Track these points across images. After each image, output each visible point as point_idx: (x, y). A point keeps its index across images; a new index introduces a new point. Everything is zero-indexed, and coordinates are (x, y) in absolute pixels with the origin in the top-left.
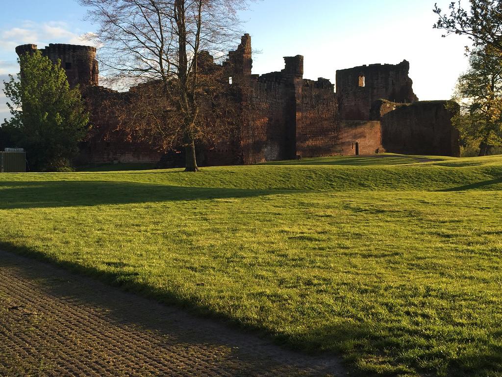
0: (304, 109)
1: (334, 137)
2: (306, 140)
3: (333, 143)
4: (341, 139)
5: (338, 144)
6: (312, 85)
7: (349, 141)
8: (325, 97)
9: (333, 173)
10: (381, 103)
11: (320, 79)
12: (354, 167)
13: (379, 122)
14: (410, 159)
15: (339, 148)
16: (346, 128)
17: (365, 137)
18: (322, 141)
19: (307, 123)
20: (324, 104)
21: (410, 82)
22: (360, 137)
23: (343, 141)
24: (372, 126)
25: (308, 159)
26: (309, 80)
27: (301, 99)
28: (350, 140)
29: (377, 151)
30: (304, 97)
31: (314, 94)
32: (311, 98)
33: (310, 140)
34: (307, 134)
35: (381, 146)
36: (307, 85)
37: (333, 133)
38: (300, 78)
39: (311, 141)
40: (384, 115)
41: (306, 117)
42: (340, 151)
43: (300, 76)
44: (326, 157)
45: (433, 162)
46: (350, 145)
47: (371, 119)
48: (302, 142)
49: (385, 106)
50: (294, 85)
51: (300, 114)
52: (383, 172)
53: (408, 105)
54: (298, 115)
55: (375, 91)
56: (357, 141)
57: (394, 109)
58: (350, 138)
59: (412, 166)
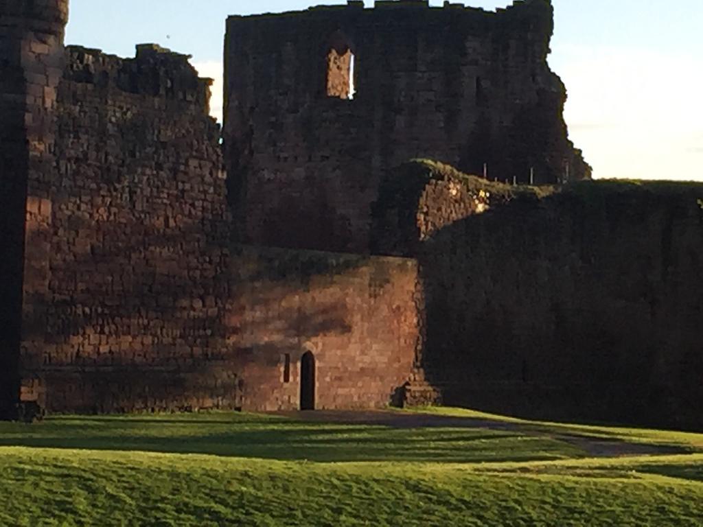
0: (66, 182)
1: (204, 323)
2: (70, 328)
3: (198, 351)
4: (235, 331)
5: (219, 357)
6: (105, 73)
7: (270, 347)
8: (167, 134)
9: (176, 491)
10: (422, 176)
11: (145, 51)
12: (278, 466)
13: (411, 263)
14: (547, 438)
15: (224, 375)
16: (257, 284)
17: (347, 329)
18: (148, 340)
19: (78, 249)
20: (159, 167)
21: (554, 92)
22: (324, 328)
23: (247, 340)
24: (380, 282)
25: (75, 420)
26: (95, 53)
27: (50, 139)
28: (276, 338)
29: (399, 397)
30: (66, 127)
31: (114, 116)
32: (103, 134)
33: (89, 331)
34: (72, 303)
35: (420, 376)
36: (85, 76)
37: (198, 304)
38: (51, 40)
39: (94, 338)
40: (437, 233)
41: (74, 224)
42: (227, 390)
43: (50, 32)
44: (162, 416)
45: (645, 459)
46: (276, 363)
47: (375, 247)
48: (49, 339)
49: (441, 195)
50: (20, 69)
51: (47, 207)
52: (408, 495)
53: (542, 192)
54: (38, 211)
55: (401, 121)
56: (308, 345)
57: (480, 208)
58: (278, 331)
59: (546, 470)
